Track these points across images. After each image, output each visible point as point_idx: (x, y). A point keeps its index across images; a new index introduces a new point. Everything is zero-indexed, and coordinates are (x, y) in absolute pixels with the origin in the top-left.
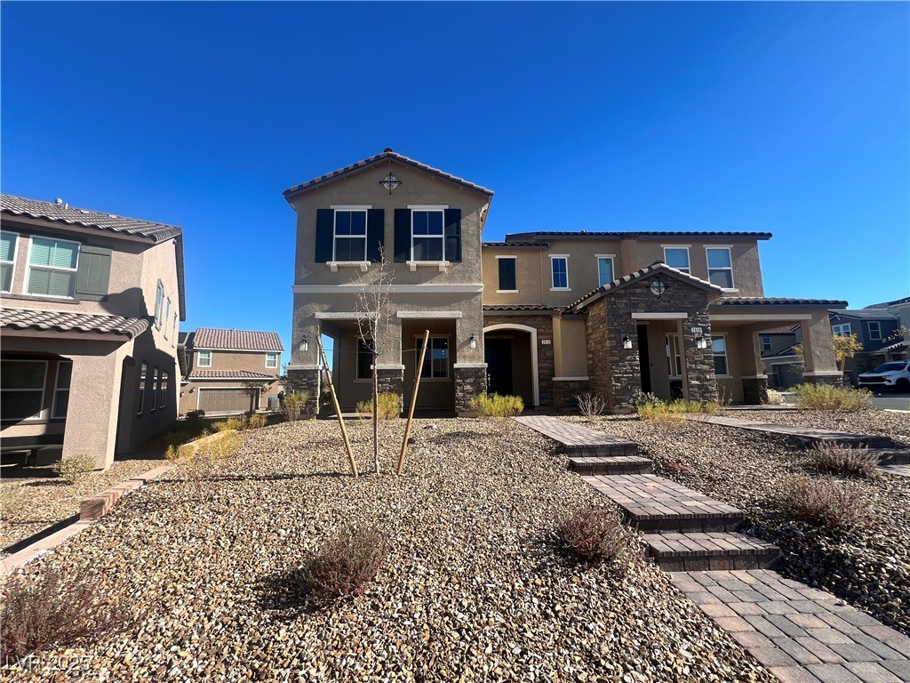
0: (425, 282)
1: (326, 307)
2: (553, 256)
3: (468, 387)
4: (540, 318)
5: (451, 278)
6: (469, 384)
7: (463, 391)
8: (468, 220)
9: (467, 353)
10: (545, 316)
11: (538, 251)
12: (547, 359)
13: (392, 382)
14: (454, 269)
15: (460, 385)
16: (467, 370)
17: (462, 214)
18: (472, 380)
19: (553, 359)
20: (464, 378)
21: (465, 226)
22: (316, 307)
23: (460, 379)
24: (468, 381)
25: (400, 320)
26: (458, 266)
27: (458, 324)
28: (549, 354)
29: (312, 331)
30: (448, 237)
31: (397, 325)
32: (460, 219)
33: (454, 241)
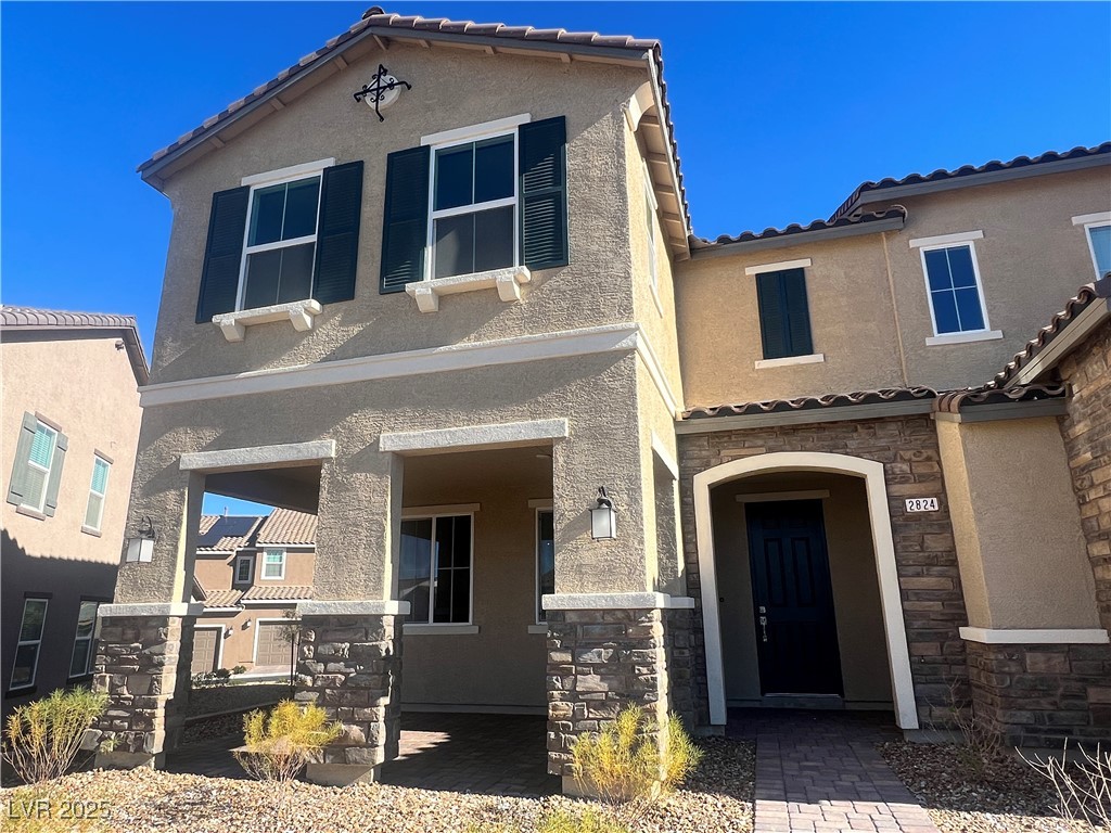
0: (461, 338)
1: (209, 435)
2: (926, 244)
3: (592, 682)
4: (893, 428)
5: (536, 316)
6: (597, 668)
7: (573, 696)
8: (587, 142)
9: (588, 557)
10: (907, 420)
11: (874, 237)
12: (931, 562)
13: (355, 657)
14: (546, 287)
15: (565, 674)
16: (589, 616)
17: (570, 130)
18: (606, 654)
19: (954, 563)
20: (576, 646)
21: (579, 160)
22: (186, 436)
23: (564, 649)
24: (590, 657)
25: (388, 458)
26: (560, 278)
27: (559, 458)
28: (935, 544)
29: (171, 506)
30: (528, 200)
31: (380, 474)
32: (564, 140)
33: (547, 206)
